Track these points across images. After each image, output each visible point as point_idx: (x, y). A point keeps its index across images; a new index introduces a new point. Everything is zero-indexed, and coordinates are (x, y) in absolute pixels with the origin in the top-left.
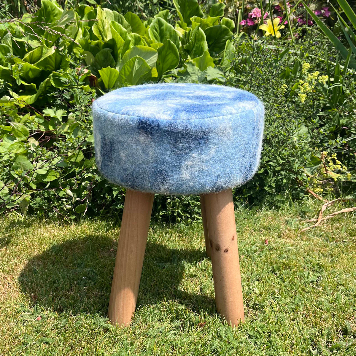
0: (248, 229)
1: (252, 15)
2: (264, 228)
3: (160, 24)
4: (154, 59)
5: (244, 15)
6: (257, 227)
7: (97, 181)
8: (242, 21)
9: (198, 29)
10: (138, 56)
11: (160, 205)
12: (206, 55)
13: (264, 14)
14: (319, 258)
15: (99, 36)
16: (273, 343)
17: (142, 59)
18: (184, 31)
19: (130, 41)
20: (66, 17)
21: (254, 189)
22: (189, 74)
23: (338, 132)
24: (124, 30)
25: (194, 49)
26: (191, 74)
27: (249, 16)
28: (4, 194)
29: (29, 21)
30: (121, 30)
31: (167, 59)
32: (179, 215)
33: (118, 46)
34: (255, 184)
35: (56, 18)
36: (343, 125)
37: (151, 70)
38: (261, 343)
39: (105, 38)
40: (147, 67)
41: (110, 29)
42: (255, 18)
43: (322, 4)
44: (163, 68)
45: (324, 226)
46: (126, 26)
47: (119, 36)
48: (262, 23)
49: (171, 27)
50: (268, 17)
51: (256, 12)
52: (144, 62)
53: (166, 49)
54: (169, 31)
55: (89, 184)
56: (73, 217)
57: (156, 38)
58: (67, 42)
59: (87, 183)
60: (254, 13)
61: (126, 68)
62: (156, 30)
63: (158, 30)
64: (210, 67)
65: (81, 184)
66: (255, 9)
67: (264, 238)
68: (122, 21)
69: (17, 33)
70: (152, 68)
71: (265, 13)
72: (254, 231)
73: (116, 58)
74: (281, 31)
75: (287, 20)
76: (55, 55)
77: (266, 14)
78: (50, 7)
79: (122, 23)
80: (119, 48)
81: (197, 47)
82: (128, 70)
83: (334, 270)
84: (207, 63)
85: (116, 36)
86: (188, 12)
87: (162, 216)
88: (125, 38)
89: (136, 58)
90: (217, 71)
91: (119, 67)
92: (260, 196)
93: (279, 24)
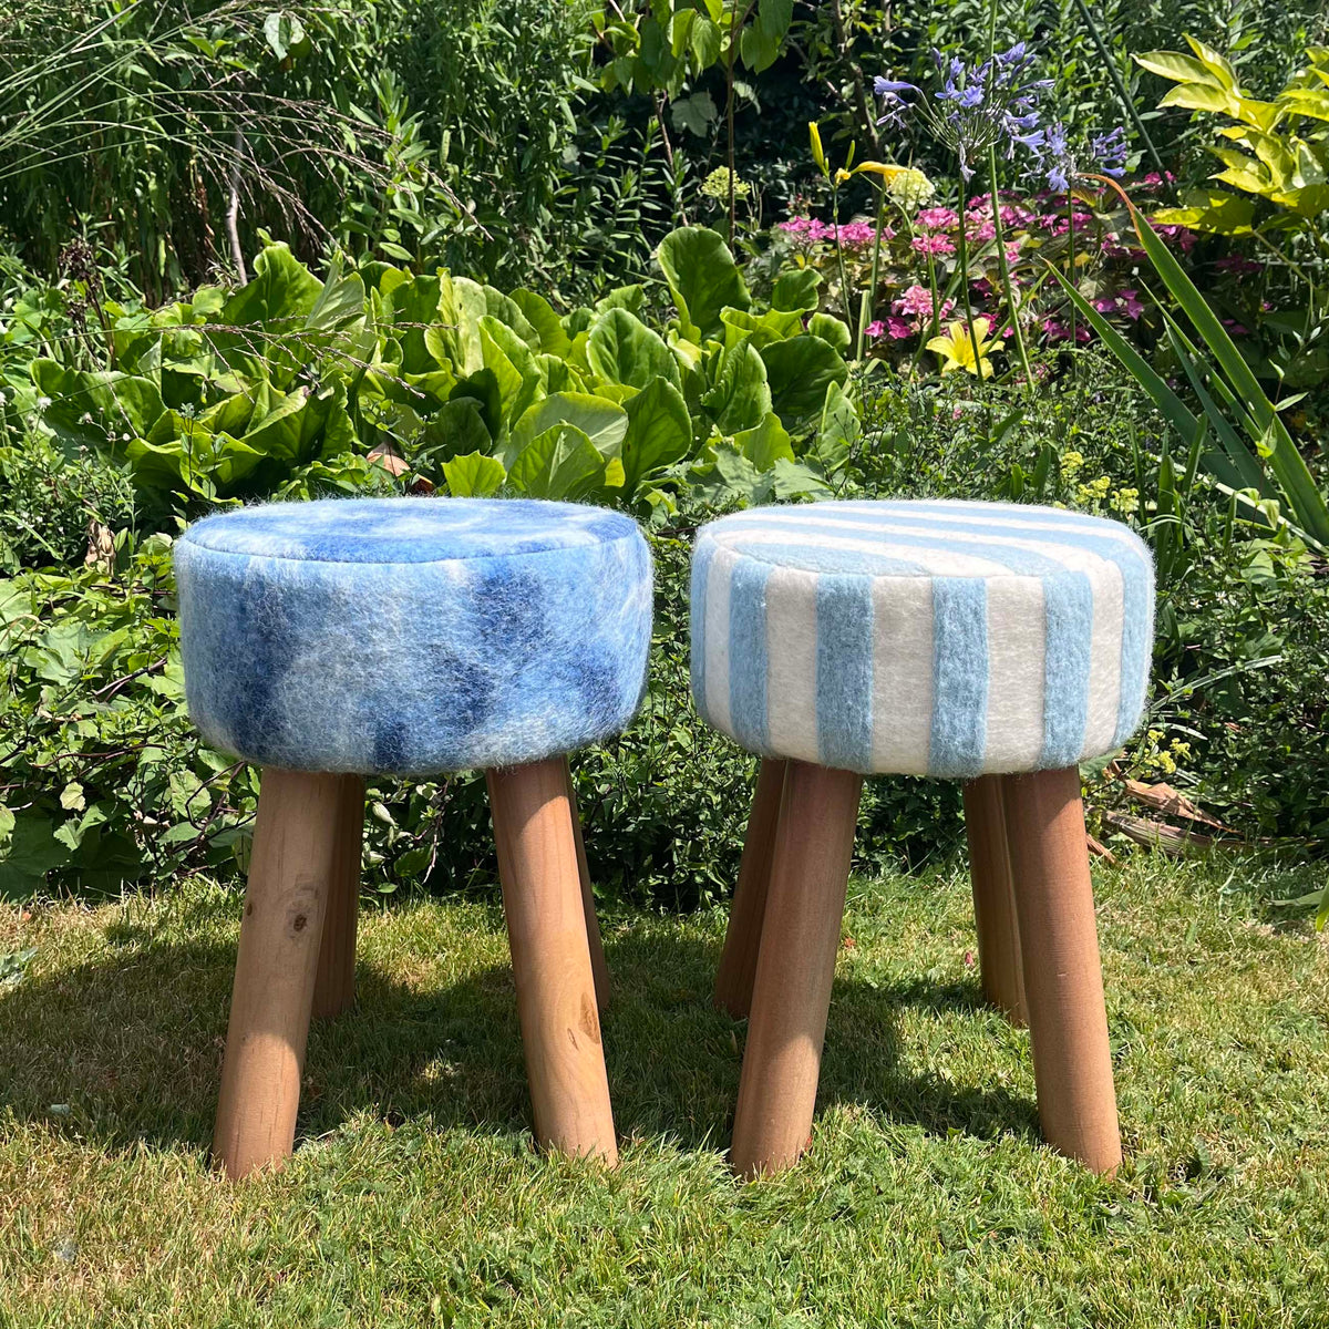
0: (913, 927)
1: (901, 308)
2: (959, 928)
3: (621, 328)
4: (616, 432)
5: (878, 305)
6: (939, 922)
7: (461, 780)
8: (872, 326)
9: (745, 349)
10: (566, 424)
11: (650, 858)
12: (768, 424)
13: (941, 306)
14: (1121, 1002)
15: (444, 361)
16: (1001, 1189)
17: (577, 432)
18: (701, 351)
19: (538, 377)
20: (333, 300)
21: (926, 818)
22: (723, 481)
23: (1173, 659)
24: (521, 343)
25: (730, 407)
26: (729, 481)
27: (894, 311)
28: (198, 808)
29: (216, 305)
30: (511, 343)
31: (655, 432)
32: (708, 884)
33: (503, 391)
34: (929, 800)
35: (299, 301)
36: (1188, 640)
37: (604, 466)
38: (967, 1193)
39: (460, 367)
40: (593, 455)
41: (476, 339)
42: (913, 317)
43: (1116, 280)
44: (638, 459)
45: (1134, 924)
46: (524, 331)
47: (508, 362)
48: (933, 333)
49: (653, 338)
50: (951, 315)
51: (916, 297)
52: (583, 439)
53: (651, 405)
54: (648, 350)
55: (434, 792)
56: (390, 889)
57: (608, 371)
58: (346, 377)
59: (430, 788)
60: (909, 300)
61: (528, 457)
62: (609, 348)
63: (615, 345)
64: (784, 460)
65: (412, 790)
66: (912, 289)
67: (960, 951)
68: (511, 316)
69: (180, 346)
70: (608, 459)
71: (944, 301)
72: (932, 932)
73: (494, 427)
74: (994, 357)
75: (1012, 324)
76: (302, 414)
77: (946, 306)
78: (286, 271)
79: (510, 322)
80: (505, 398)
81: (738, 401)
82: (534, 464)
83: (1165, 1030)
84: (771, 449)
85: (495, 361)
86: (705, 295)
87: (653, 888)
88: (523, 368)
89: (563, 429)
90: (804, 471)
91: (502, 454)
92: (943, 838)
93: (988, 338)
